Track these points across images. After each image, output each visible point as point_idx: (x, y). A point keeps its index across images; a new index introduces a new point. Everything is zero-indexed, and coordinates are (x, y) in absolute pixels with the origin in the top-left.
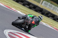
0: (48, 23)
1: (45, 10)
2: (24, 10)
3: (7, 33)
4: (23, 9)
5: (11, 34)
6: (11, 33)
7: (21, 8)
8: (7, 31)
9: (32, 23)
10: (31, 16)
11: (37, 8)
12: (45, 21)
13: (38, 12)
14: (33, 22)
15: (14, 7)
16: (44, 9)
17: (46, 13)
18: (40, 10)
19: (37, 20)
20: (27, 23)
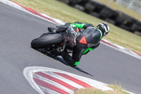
0: (131, 47)
1: (123, 14)
2: (71, 17)
3: (31, 76)
4: (68, 13)
5: (41, 78)
6: (40, 73)
7: (64, 12)
8: (30, 69)
9: (81, 41)
10: (79, 25)
11: (103, 11)
12: (123, 41)
13: (108, 19)
14: (83, 40)
15: (46, 10)
16: (120, 14)
17: (125, 22)
18: (110, 15)
19: (94, 35)
20: (68, 42)
